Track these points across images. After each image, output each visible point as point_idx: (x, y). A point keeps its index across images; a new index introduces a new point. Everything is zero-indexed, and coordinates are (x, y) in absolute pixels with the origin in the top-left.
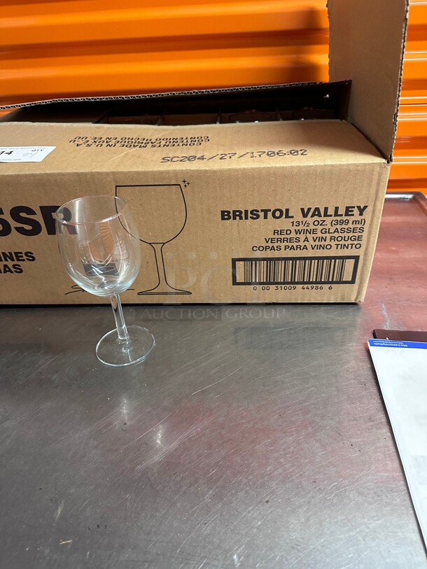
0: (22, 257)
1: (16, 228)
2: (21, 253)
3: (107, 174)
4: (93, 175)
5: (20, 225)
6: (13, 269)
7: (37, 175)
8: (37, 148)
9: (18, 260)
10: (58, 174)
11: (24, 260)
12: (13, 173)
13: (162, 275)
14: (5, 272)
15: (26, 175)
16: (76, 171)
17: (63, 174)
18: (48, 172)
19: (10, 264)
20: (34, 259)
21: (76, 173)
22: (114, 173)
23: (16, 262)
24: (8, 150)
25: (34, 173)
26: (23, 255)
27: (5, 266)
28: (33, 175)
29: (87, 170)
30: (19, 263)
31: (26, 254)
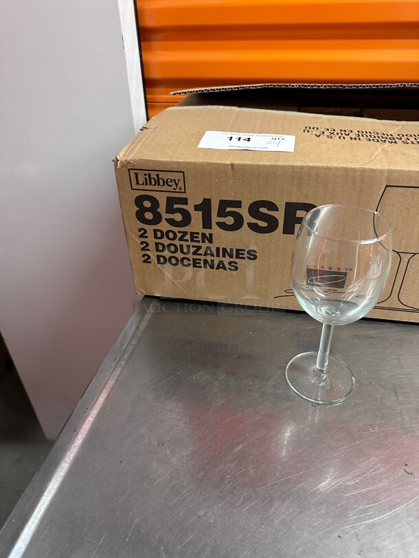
0: (243, 254)
1: (249, 224)
2: (244, 250)
3: (382, 171)
4: (363, 171)
5: (254, 221)
6: (227, 266)
7: (297, 167)
8: (274, 136)
9: (237, 257)
10: (322, 168)
11: (244, 258)
12: (269, 164)
13: (397, 289)
14: (218, 268)
15: (284, 166)
16: (344, 166)
17: (328, 168)
18: (311, 164)
19: (226, 260)
20: (255, 258)
21: (344, 168)
22: (390, 172)
23: (234, 259)
24: (244, 136)
25: (294, 164)
26: (245, 253)
27: (221, 262)
28: (293, 167)
29: (357, 166)
30: (237, 260)
31: (249, 252)
